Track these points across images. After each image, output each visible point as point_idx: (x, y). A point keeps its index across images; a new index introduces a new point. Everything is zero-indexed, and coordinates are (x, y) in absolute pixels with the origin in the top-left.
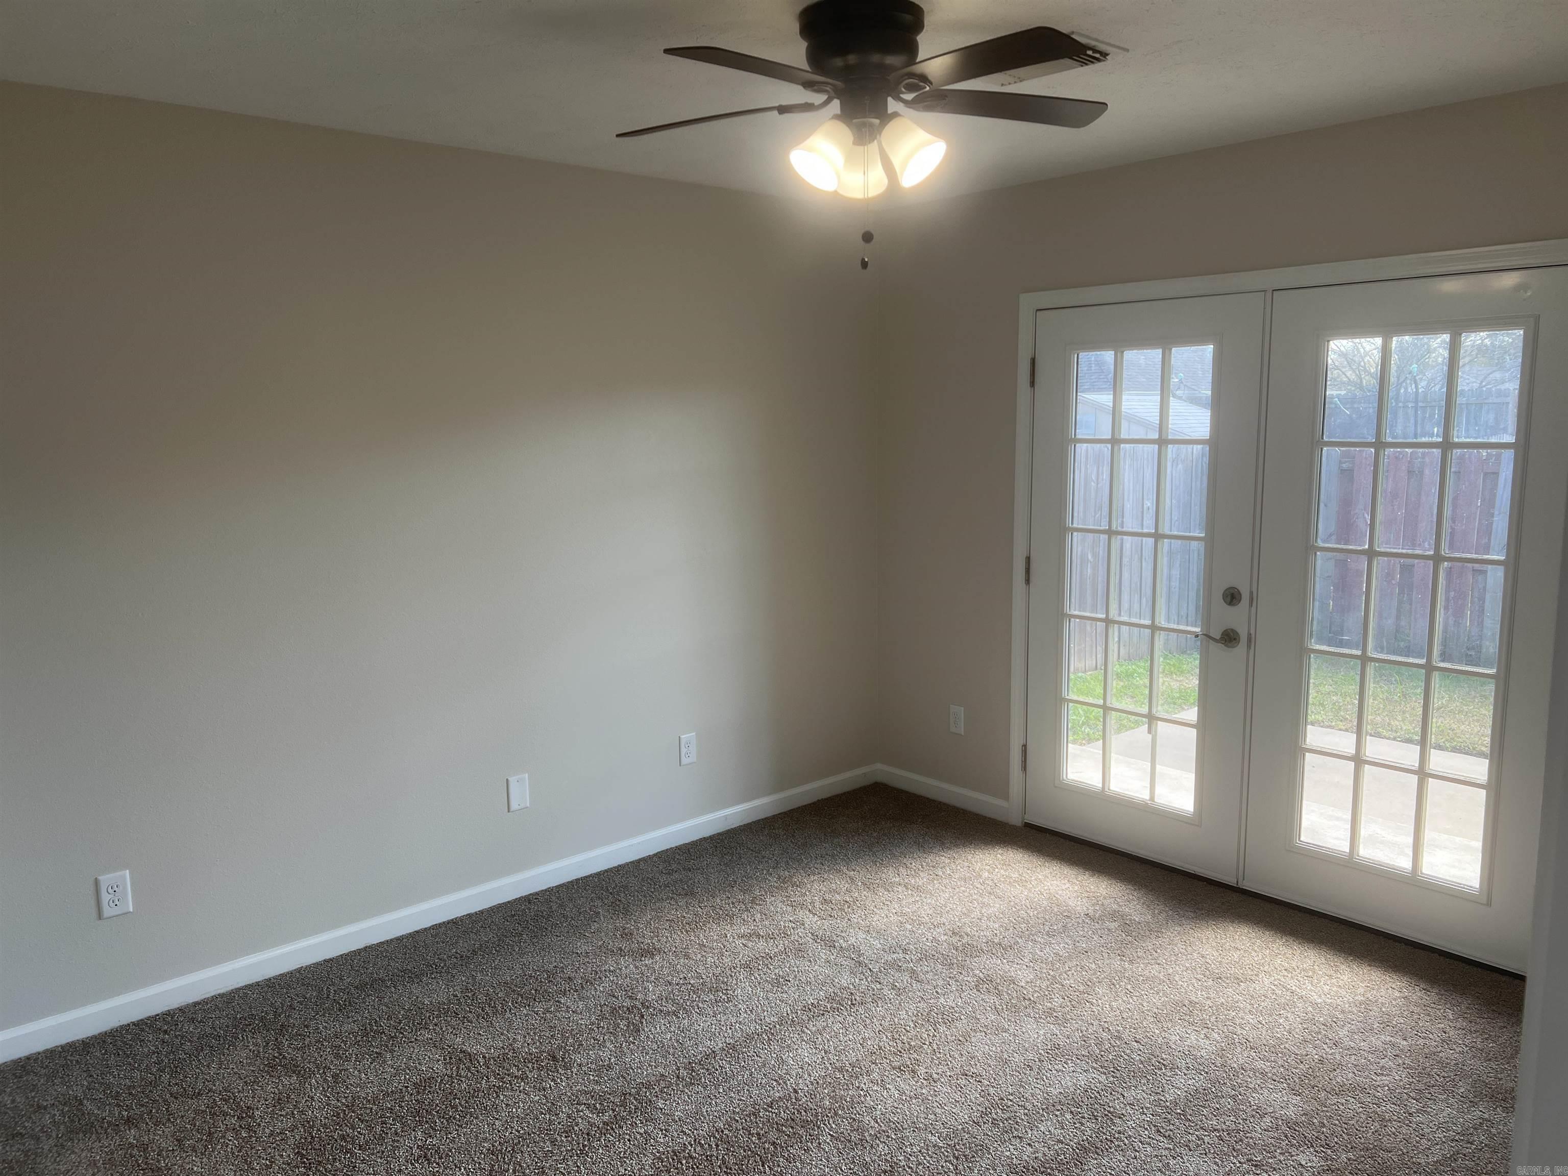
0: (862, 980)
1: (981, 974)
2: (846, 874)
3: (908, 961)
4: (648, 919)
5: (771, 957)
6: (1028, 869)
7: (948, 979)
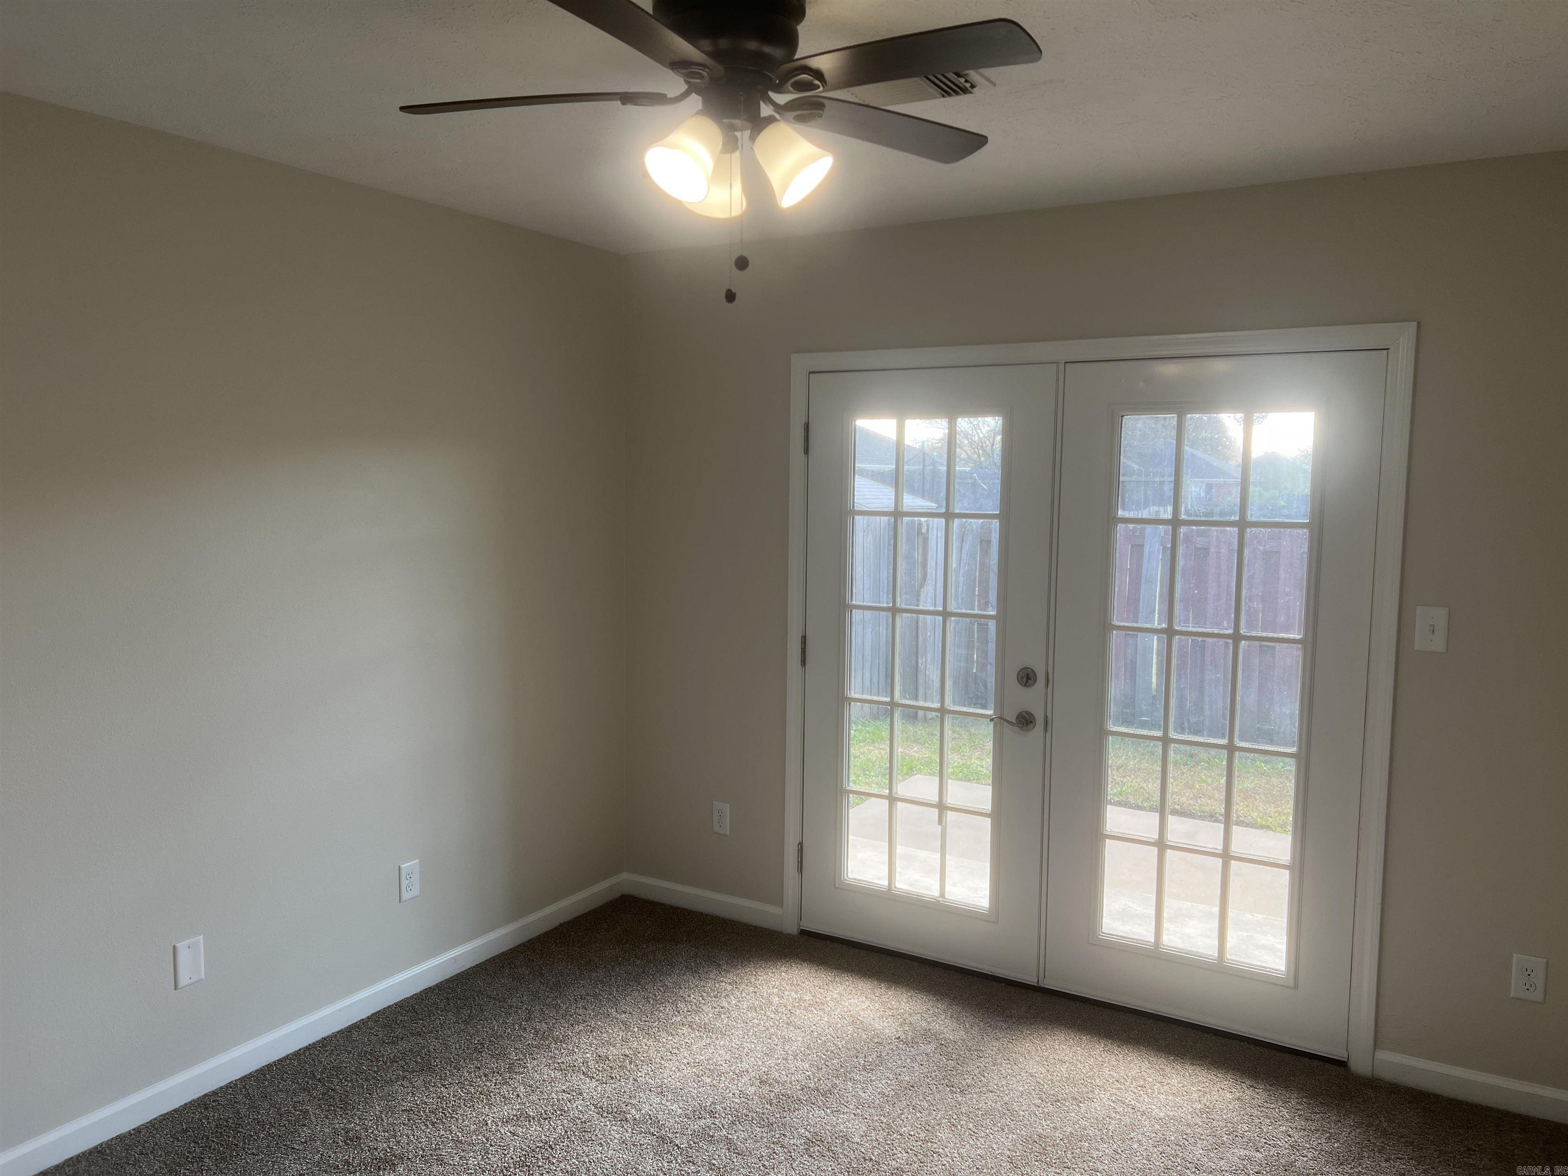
0: (672, 1162)
1: (807, 1132)
2: (616, 1018)
3: (719, 1127)
4: (377, 1113)
5: (550, 1147)
6: (820, 988)
7: (772, 1146)
